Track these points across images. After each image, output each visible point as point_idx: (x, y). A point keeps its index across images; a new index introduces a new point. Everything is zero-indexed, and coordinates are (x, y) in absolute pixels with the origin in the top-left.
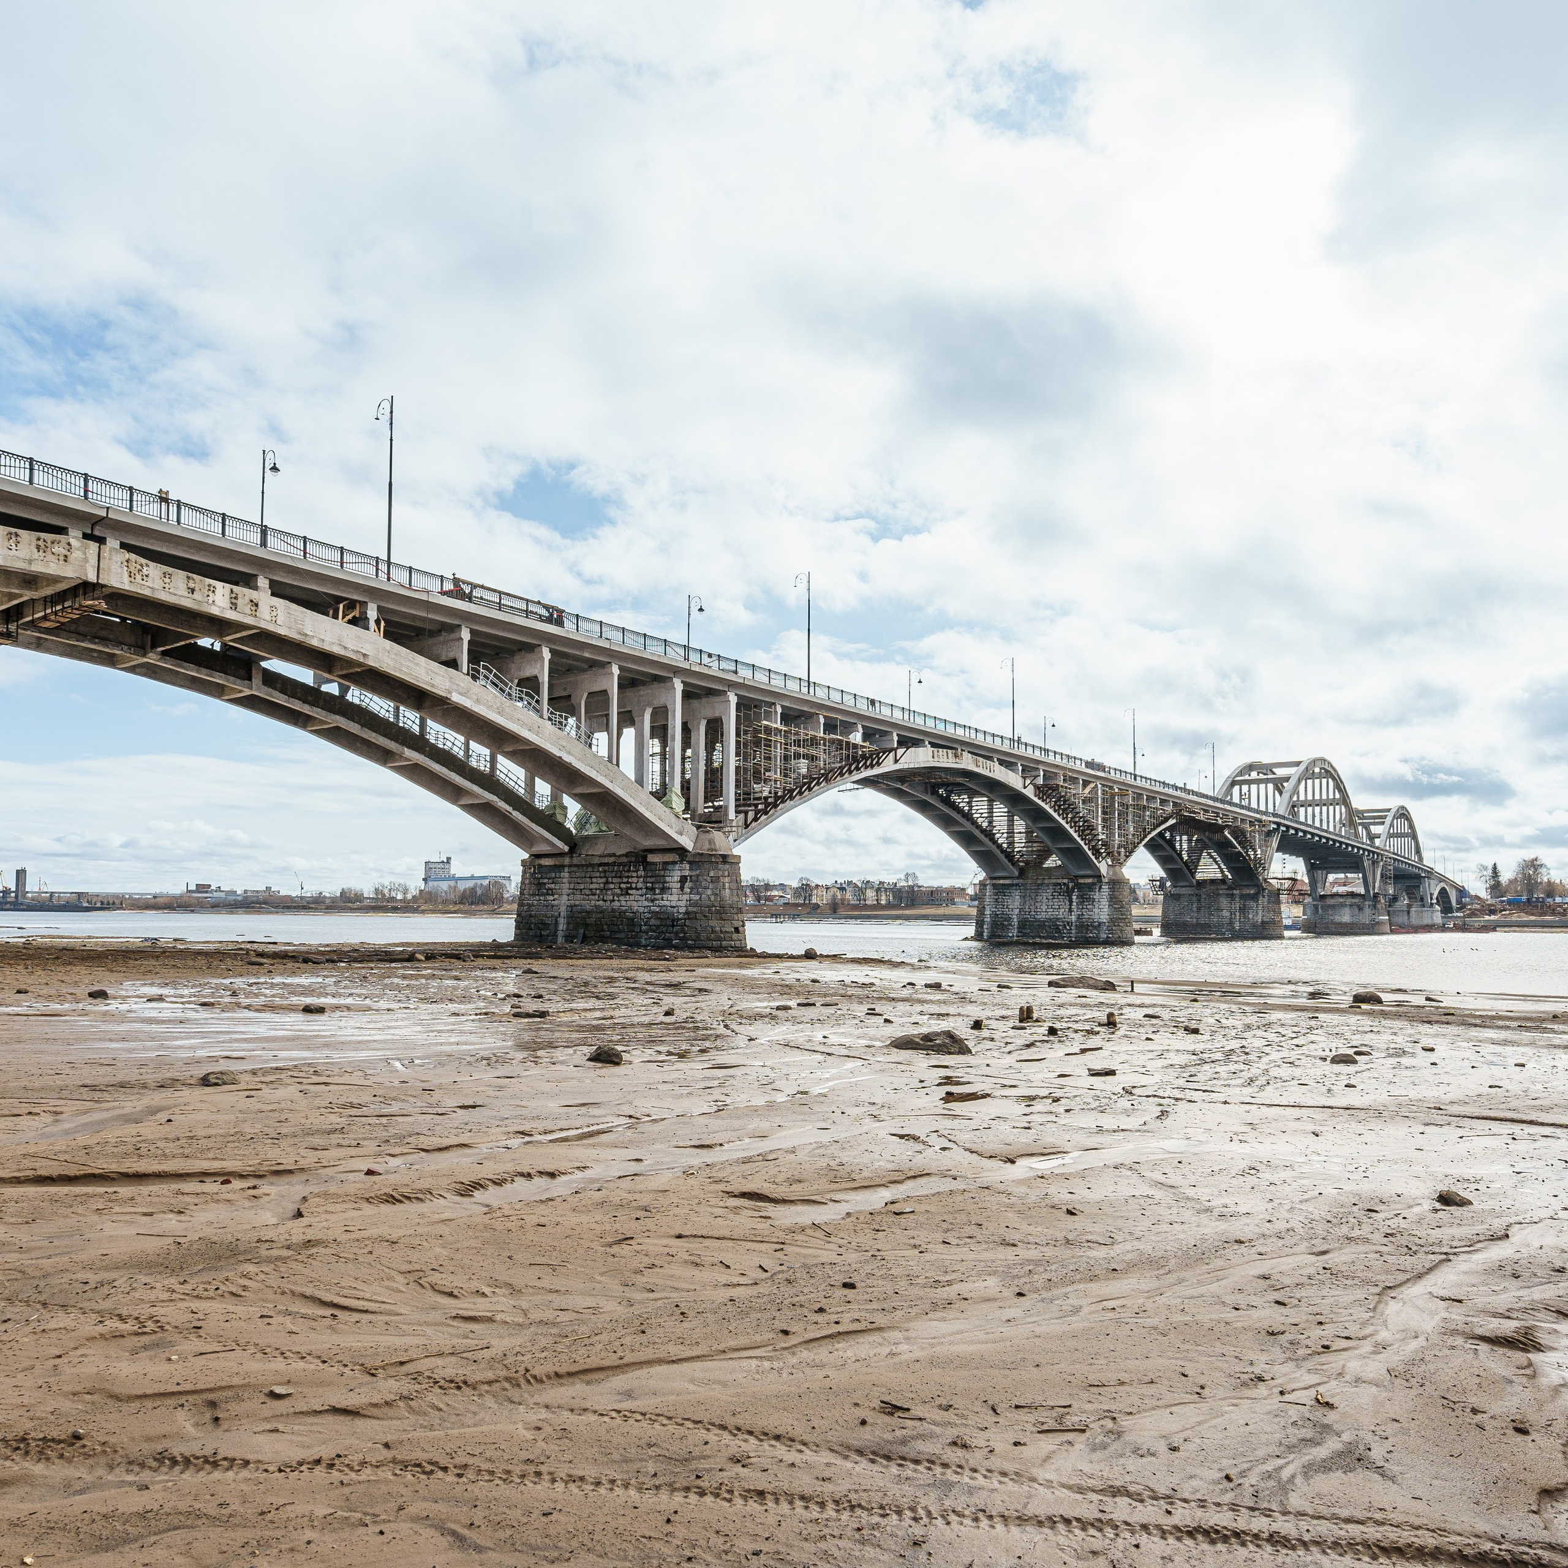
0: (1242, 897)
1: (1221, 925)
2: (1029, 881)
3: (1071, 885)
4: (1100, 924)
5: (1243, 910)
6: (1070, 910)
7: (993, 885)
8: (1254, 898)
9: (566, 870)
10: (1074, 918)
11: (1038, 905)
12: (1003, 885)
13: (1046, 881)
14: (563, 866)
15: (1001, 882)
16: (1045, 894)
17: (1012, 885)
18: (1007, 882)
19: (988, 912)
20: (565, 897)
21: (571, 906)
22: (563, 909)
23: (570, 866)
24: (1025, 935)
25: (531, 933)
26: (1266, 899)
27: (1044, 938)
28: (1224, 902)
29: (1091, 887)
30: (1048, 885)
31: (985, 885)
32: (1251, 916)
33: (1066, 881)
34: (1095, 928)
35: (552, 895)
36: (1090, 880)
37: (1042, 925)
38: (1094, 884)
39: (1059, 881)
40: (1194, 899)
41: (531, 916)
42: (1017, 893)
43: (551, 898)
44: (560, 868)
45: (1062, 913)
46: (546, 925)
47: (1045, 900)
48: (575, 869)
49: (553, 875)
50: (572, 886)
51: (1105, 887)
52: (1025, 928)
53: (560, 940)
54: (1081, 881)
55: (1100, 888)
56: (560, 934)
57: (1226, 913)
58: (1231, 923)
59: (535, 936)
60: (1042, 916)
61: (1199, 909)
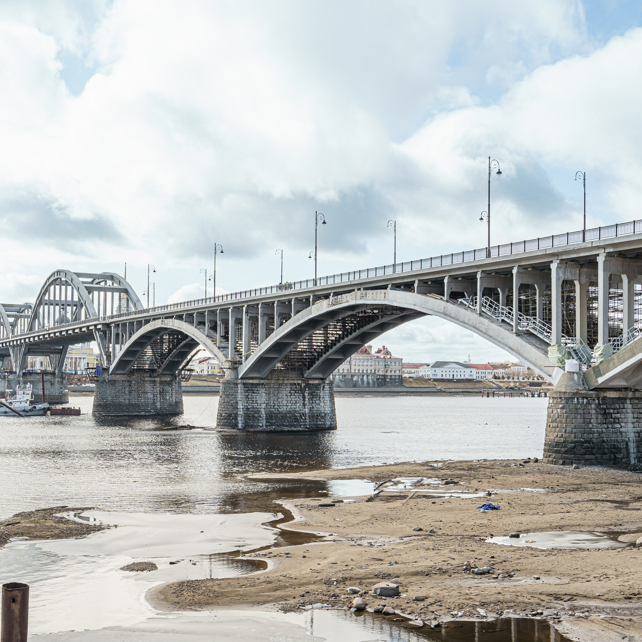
0: (161, 383)
1: (147, 405)
2: (273, 381)
3: (303, 385)
4: (325, 414)
5: (162, 393)
6: (304, 405)
7: (244, 384)
8: (169, 383)
9: (628, 401)
10: (307, 410)
11: (280, 400)
12: (252, 384)
13: (286, 382)
14: (625, 399)
15: (251, 381)
16: (285, 392)
17: (259, 384)
18: (255, 381)
19: (240, 406)
20: (630, 425)
21: (638, 433)
22: (632, 436)
23: (631, 399)
24: (272, 424)
25: (604, 456)
26: (177, 385)
27: (286, 426)
28: (148, 387)
29: (317, 387)
30: (286, 385)
31: (236, 384)
32: (168, 398)
33: (300, 382)
34: (323, 417)
35: (619, 423)
36: (317, 382)
37: (284, 416)
38: (319, 384)
39: (296, 382)
40: (127, 384)
41: (603, 441)
42: (263, 390)
43: (618, 426)
44: (622, 400)
45: (298, 407)
46: (619, 450)
47: (285, 397)
48: (636, 401)
49: (617, 406)
50: (636, 416)
51: (327, 387)
52: (271, 419)
53: (633, 462)
54: (311, 382)
55: (324, 387)
56: (632, 456)
57: (150, 396)
58: (154, 403)
59: (610, 459)
60: (283, 409)
61: (130, 392)
